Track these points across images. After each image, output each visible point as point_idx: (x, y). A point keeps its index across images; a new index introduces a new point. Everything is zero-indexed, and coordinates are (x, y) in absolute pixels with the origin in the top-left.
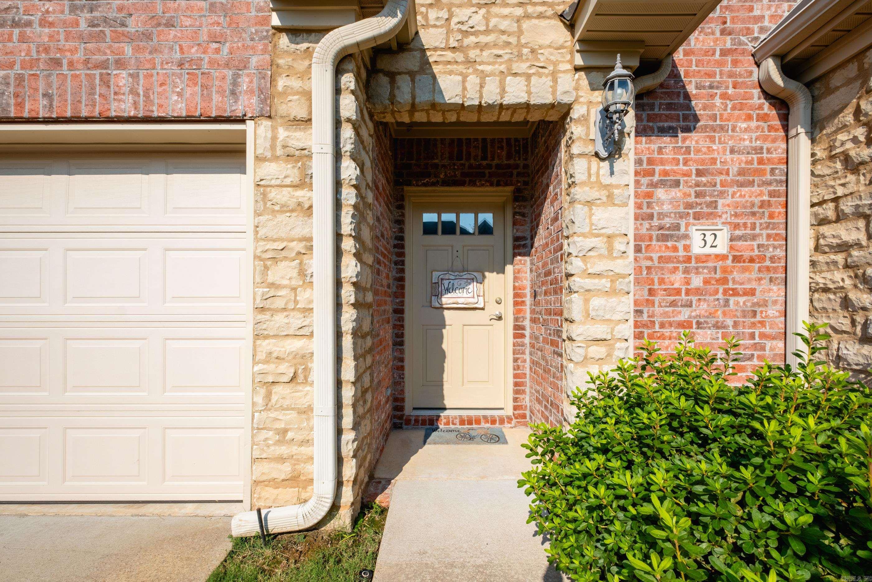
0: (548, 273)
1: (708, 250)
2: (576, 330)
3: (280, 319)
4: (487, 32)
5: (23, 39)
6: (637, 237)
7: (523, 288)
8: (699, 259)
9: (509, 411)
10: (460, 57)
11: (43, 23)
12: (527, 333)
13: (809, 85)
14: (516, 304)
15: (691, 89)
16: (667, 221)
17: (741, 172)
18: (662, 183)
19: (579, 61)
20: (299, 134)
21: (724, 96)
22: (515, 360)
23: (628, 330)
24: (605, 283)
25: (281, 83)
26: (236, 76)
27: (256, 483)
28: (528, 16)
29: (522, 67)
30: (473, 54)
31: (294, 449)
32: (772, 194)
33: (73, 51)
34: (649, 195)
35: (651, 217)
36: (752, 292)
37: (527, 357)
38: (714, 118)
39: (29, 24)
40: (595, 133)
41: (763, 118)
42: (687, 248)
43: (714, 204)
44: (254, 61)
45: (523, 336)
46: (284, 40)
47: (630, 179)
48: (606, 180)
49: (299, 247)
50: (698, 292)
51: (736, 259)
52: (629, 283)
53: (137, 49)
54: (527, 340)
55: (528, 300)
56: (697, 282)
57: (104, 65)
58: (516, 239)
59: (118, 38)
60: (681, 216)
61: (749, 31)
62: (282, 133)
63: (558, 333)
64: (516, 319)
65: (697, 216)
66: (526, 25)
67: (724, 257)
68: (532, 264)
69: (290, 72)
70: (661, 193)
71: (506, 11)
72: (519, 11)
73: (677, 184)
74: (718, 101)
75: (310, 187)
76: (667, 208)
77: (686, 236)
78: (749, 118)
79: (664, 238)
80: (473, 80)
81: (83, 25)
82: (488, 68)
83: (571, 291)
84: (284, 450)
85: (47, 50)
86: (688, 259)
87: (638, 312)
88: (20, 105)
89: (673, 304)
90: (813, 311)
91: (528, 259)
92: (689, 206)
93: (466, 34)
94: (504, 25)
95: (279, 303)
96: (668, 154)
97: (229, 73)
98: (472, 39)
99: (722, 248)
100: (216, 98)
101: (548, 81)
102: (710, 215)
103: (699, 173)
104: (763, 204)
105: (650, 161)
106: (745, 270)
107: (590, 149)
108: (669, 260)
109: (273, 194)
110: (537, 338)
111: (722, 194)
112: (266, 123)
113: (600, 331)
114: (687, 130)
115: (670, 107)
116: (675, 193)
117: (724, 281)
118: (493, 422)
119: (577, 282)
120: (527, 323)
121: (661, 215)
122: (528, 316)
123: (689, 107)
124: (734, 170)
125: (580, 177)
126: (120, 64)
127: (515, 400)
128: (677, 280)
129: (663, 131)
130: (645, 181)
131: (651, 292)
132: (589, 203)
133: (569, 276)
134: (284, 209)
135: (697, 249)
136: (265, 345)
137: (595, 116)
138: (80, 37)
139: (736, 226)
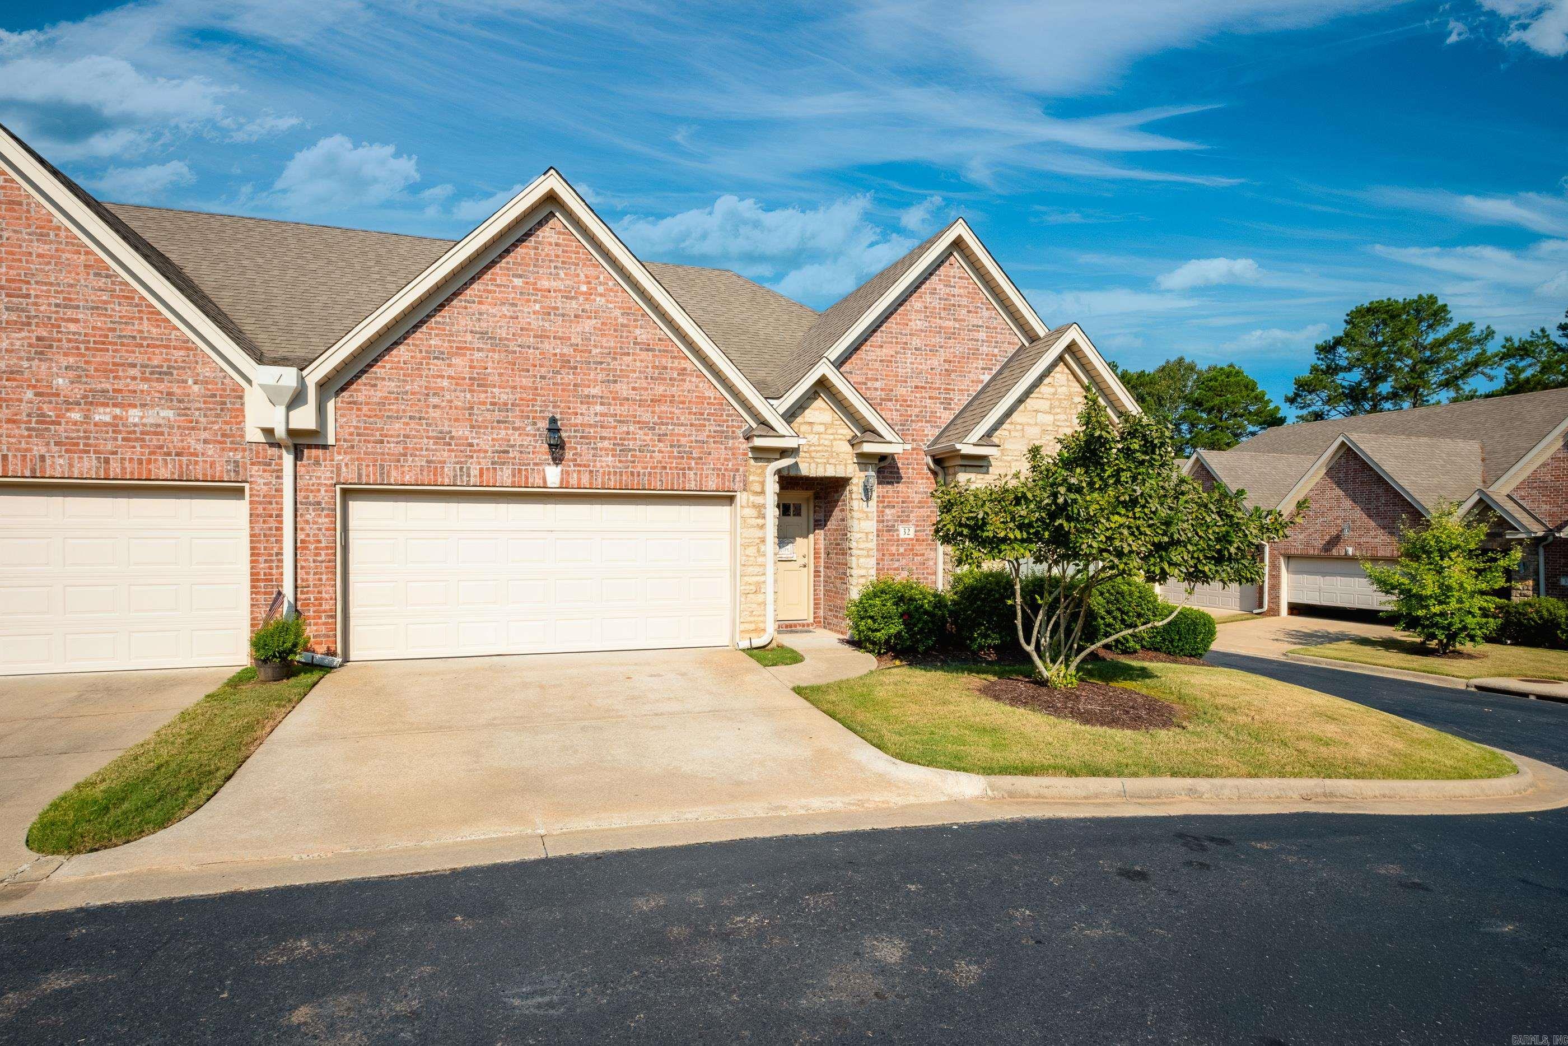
0: (838, 544)
1: (906, 536)
2: (854, 572)
3: (751, 569)
4: (819, 445)
5: (651, 457)
6: (878, 530)
7: (819, 549)
8: (903, 540)
9: (811, 620)
10: (807, 455)
11: (660, 451)
12: (822, 574)
13: (943, 468)
14: (815, 558)
15: (900, 465)
16: (890, 524)
17: (919, 502)
18: (888, 506)
19: (855, 460)
20: (757, 498)
21: (913, 469)
22: (815, 590)
23: (873, 572)
24: (865, 553)
25: (751, 478)
26: (734, 475)
27: (742, 631)
28: (835, 439)
29: (832, 461)
30: (813, 454)
31: (756, 619)
32: (932, 512)
33: (672, 463)
34: (883, 512)
35: (883, 521)
36: (923, 555)
37: (822, 588)
38: (909, 478)
39: (654, 452)
40: (861, 490)
41: (928, 478)
42: (898, 535)
43: (908, 516)
44: (741, 469)
45: (820, 576)
46: (752, 462)
47: (875, 509)
48: (866, 509)
49: (758, 541)
50: (902, 554)
51: (917, 540)
52: (874, 553)
53: (696, 463)
54: (822, 579)
55: (823, 555)
56: (902, 550)
57: (684, 469)
58: (816, 521)
59: (689, 458)
60: (896, 521)
61: (923, 440)
62: (752, 498)
63: (845, 574)
64: (816, 567)
65: (902, 521)
66: (835, 443)
67: (912, 539)
68: (825, 535)
69: (755, 474)
70: (888, 511)
71: (827, 437)
72: (832, 437)
73: (894, 507)
74: (910, 471)
75: (764, 518)
76: (889, 517)
77: (897, 530)
78: (923, 478)
79: (889, 531)
80: (813, 465)
81: (676, 454)
82: (819, 461)
83: (851, 555)
84: (752, 619)
85: (661, 462)
86: (898, 540)
87: (878, 564)
88: (650, 484)
89: (892, 560)
90: (944, 563)
91: (822, 531)
92: (899, 517)
93: (810, 446)
94: (826, 443)
95: (751, 563)
96: (891, 494)
97: (732, 474)
98: (813, 448)
99: (912, 536)
100: (727, 483)
101: (843, 467)
102: (907, 521)
103: (903, 502)
104: (928, 516)
105: (883, 497)
106: (920, 545)
107: (859, 496)
108: (891, 540)
109: (749, 521)
110: (829, 577)
111: (912, 512)
112: (745, 493)
113: (863, 572)
114: (898, 483)
115: (891, 472)
116: (893, 511)
117: (912, 550)
118: (804, 626)
119: (854, 552)
120: (822, 569)
121: (888, 521)
122: (822, 564)
123: (899, 473)
124: (916, 501)
125: (855, 508)
126: (690, 469)
127: (815, 613)
128: (894, 549)
129: (888, 483)
130: (881, 505)
131: (883, 555)
132: (859, 519)
133: (850, 549)
134: (752, 526)
135: (902, 536)
136: (746, 579)
137: (861, 484)
138: (675, 458)
139: (917, 526)
